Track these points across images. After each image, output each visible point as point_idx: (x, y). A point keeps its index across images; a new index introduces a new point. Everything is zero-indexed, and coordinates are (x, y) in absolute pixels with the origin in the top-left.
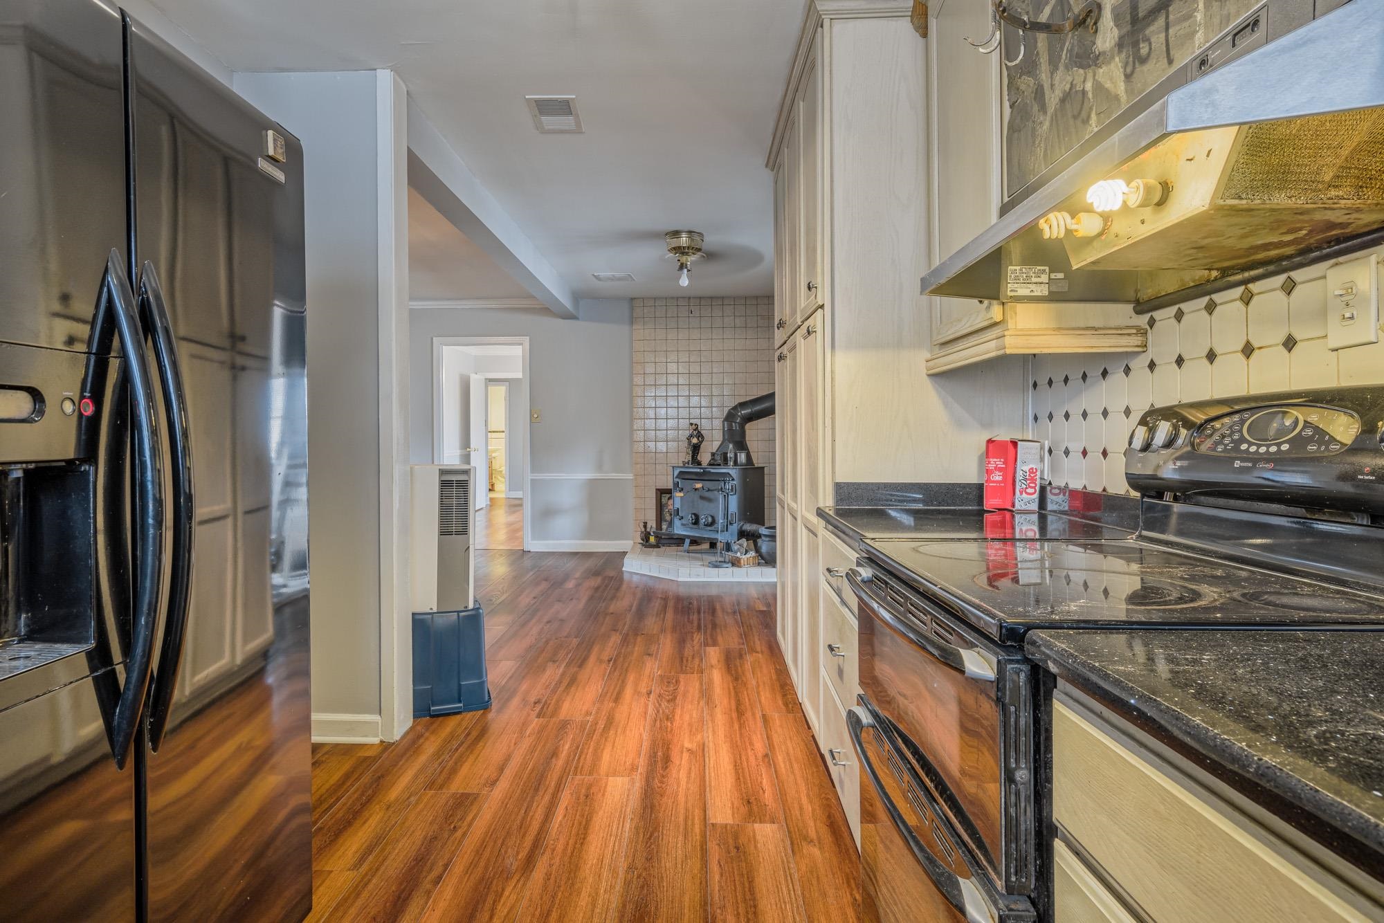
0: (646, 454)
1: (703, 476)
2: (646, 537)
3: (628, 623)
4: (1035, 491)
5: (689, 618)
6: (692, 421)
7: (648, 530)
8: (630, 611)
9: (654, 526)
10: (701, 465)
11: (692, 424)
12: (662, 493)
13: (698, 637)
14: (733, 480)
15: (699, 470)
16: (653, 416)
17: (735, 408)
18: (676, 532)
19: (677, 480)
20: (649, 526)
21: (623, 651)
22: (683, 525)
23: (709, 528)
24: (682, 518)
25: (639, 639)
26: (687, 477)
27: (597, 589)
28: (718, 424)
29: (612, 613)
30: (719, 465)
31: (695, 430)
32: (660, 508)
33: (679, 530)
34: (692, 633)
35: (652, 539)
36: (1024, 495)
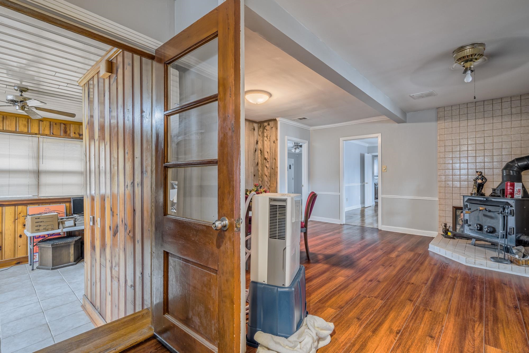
0: (446, 188)
1: (486, 202)
2: (446, 231)
3: (422, 296)
4: (520, 194)
5: (471, 304)
6: (477, 170)
7: (448, 228)
8: (426, 284)
9: (451, 226)
10: (484, 195)
11: (477, 172)
12: (456, 209)
13: (480, 329)
14: (511, 206)
15: (482, 199)
16: (451, 168)
17: (513, 161)
18: (466, 232)
19: (466, 203)
20: (448, 225)
21: (411, 324)
22: (470, 229)
23: (491, 234)
24: (470, 225)
25: (427, 315)
26: (473, 202)
27: (408, 261)
28: (498, 172)
29: (413, 284)
30: (499, 196)
31: (480, 175)
32: (455, 218)
33: (467, 231)
34: (474, 321)
35: (449, 234)
36: (517, 195)
